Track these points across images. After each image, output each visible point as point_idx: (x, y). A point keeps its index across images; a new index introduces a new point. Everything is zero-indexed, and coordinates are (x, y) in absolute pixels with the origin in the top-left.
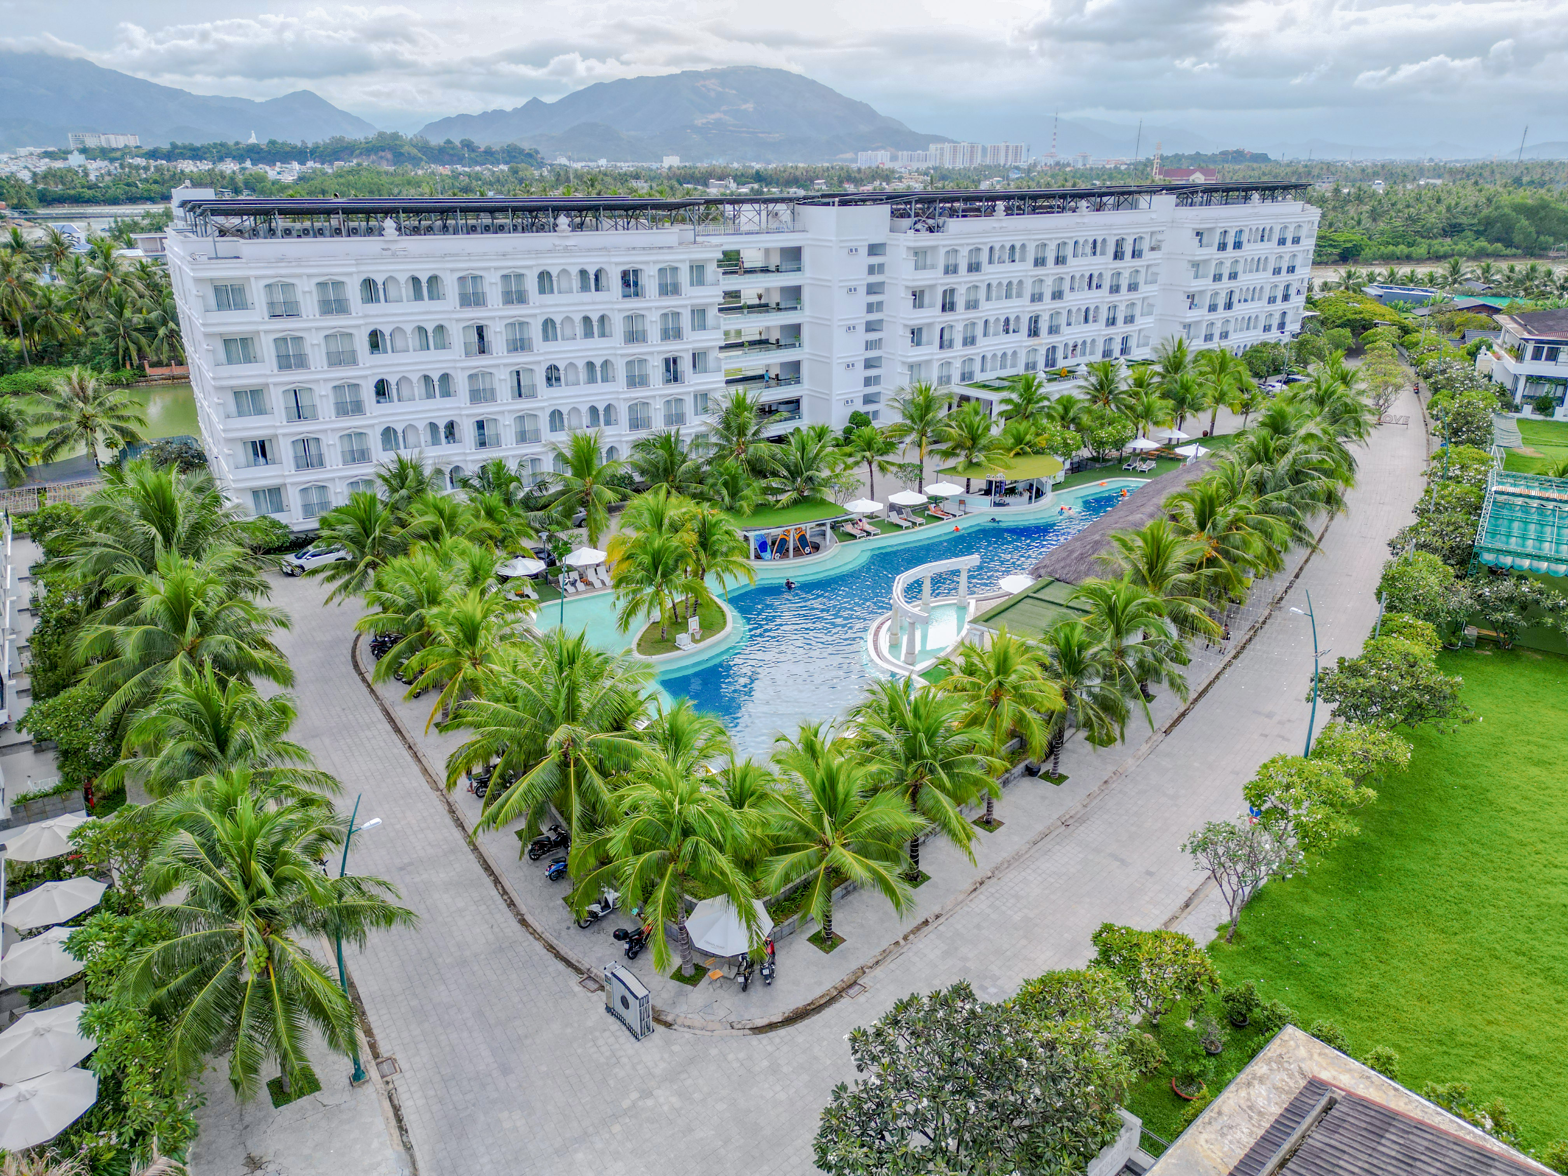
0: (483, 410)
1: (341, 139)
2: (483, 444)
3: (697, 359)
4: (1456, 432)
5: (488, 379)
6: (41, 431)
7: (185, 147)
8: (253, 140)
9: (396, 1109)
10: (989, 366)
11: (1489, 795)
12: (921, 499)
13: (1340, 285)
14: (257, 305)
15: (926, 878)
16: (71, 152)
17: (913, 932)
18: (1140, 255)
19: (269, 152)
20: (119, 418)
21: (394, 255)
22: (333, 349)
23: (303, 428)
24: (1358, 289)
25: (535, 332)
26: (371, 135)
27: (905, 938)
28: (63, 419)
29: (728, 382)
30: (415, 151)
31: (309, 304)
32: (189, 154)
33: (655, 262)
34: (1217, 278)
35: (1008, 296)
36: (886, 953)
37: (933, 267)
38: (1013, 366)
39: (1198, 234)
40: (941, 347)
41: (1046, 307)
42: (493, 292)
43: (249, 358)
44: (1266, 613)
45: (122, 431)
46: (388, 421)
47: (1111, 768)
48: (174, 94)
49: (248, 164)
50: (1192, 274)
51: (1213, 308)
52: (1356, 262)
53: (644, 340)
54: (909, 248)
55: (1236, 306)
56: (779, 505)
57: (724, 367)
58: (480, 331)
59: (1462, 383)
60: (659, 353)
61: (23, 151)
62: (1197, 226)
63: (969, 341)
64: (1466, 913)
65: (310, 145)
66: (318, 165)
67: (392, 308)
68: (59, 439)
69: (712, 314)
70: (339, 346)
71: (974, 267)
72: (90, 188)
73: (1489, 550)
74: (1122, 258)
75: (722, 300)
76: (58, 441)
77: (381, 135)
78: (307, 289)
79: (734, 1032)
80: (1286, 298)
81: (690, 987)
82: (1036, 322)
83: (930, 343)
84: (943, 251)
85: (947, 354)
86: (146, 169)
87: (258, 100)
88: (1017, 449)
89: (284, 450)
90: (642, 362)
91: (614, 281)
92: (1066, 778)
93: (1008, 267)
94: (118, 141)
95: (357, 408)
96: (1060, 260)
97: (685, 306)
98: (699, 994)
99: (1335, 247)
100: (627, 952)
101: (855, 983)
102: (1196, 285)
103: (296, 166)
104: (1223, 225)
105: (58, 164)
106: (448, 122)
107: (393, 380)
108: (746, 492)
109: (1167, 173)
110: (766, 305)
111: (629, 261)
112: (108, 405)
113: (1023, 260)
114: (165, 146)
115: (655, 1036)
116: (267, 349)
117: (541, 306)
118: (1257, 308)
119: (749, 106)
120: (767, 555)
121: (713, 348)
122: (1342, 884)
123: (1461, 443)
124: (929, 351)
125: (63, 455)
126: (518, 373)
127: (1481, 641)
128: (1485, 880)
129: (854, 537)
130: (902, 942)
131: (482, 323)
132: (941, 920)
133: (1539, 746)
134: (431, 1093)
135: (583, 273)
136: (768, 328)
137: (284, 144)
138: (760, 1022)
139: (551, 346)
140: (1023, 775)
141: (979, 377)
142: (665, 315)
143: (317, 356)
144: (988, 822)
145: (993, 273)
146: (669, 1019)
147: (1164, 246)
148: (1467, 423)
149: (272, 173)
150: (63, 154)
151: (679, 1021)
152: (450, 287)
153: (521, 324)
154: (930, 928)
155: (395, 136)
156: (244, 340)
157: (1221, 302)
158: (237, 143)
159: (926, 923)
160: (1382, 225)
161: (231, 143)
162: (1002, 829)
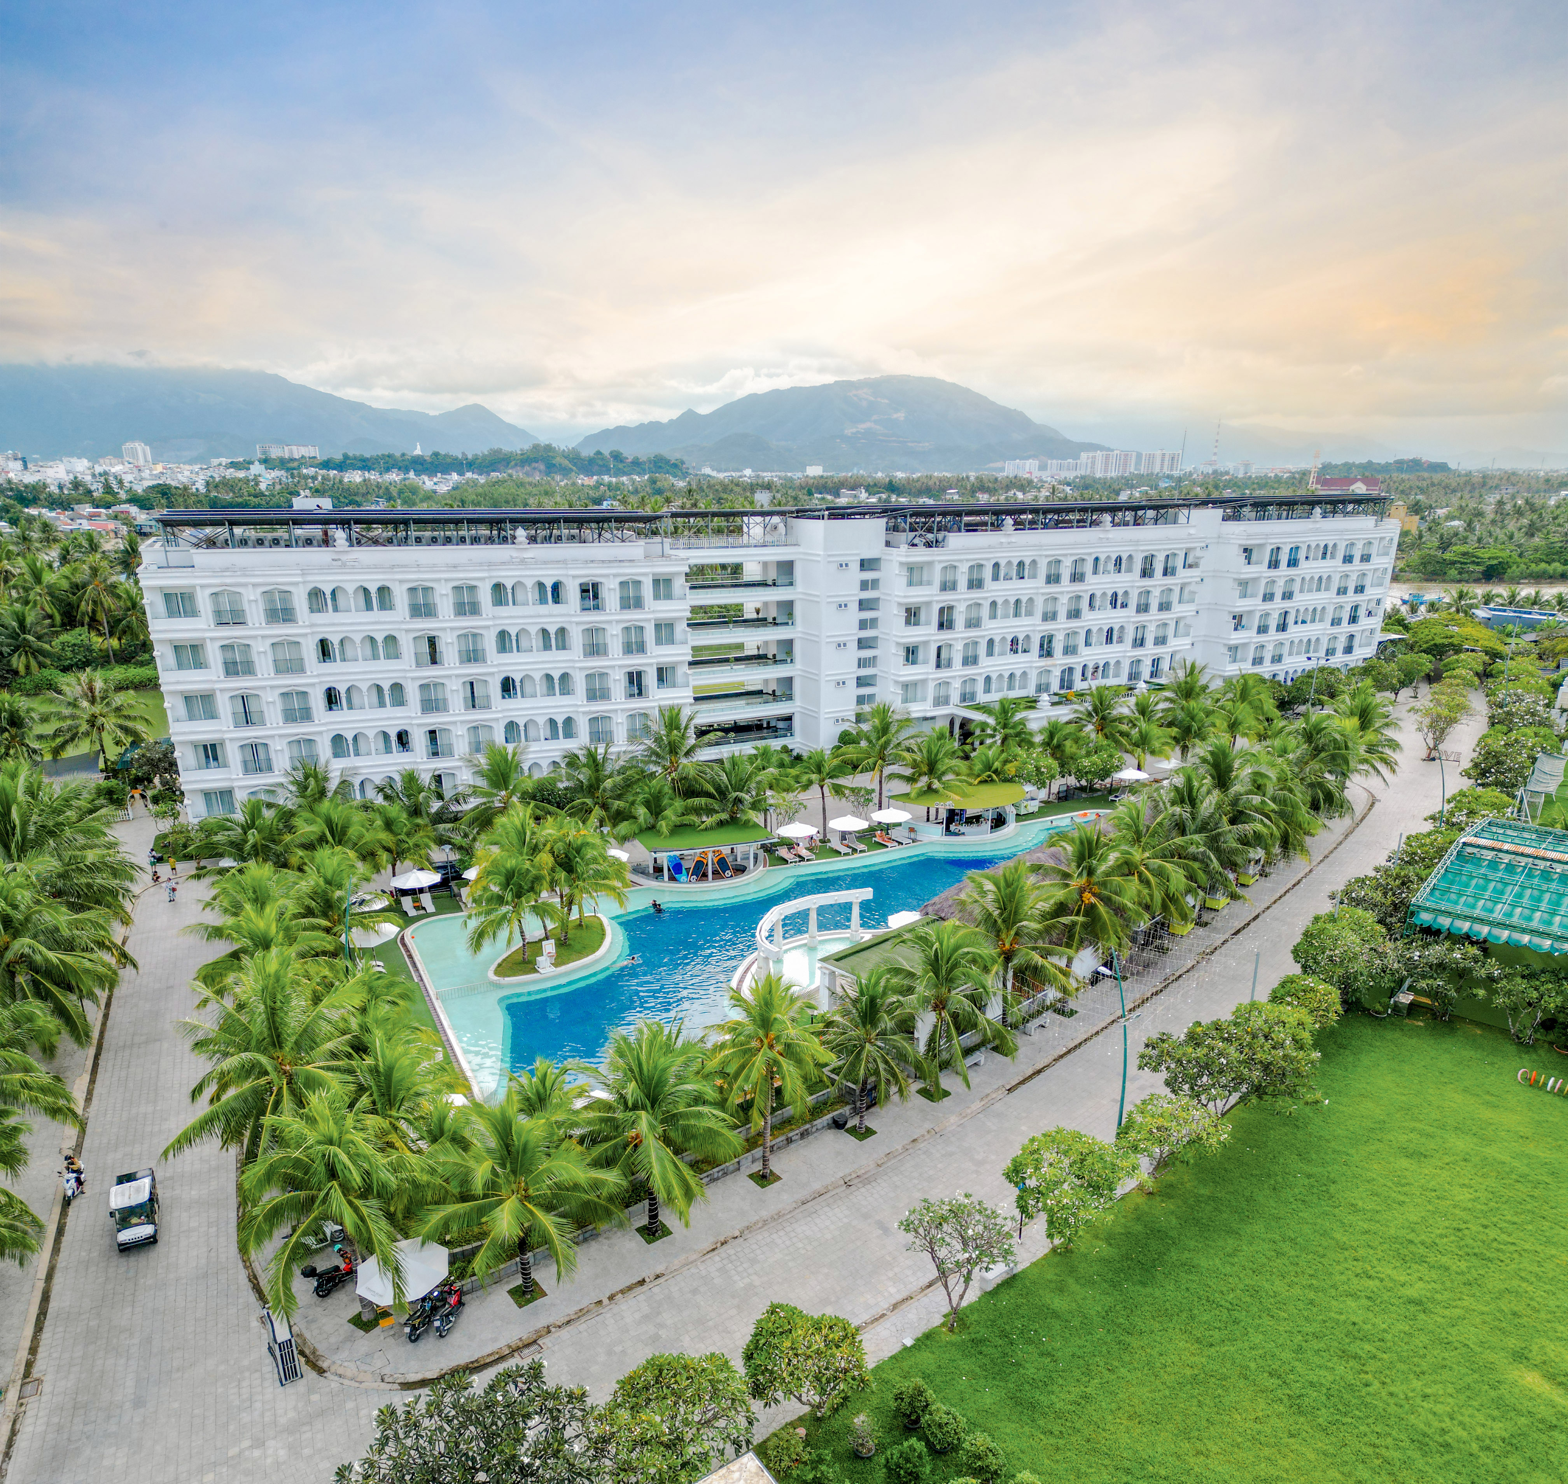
0: (434, 720)
1: (499, 451)
2: (435, 754)
3: (663, 675)
4: (1484, 773)
5: (439, 688)
6: (48, 729)
7: (355, 458)
8: (418, 452)
9: (13, 1433)
10: (993, 686)
11: (1332, 1188)
12: (863, 825)
13: (1450, 605)
14: (203, 613)
15: (667, 1232)
16: (252, 463)
17: (622, 1292)
18: (1173, 573)
19: (432, 463)
20: (128, 717)
21: (344, 565)
22: (280, 657)
23: (251, 733)
24: (1467, 612)
25: (490, 643)
26: (527, 446)
27: (611, 1298)
28: (73, 717)
29: (696, 699)
30: (566, 462)
31: (255, 614)
32: (360, 464)
33: (615, 576)
34: (1268, 597)
35: (1016, 614)
36: (582, 1313)
37: (929, 583)
38: (1023, 687)
39: (1245, 550)
40: (938, 666)
41: (1061, 627)
42: (445, 604)
43: (200, 664)
44: (1190, 964)
45: (126, 730)
46: (337, 729)
47: (928, 1126)
48: (356, 407)
49: (412, 474)
50: (1237, 593)
51: (1262, 629)
52: (1501, 580)
53: (605, 654)
54: (902, 564)
55: (1292, 628)
56: (703, 826)
57: (692, 683)
58: (432, 642)
59: (1522, 718)
60: (620, 666)
61: (215, 462)
62: (1244, 542)
63: (970, 660)
64: (1236, 1322)
65: (470, 457)
66: (475, 476)
67: (339, 617)
68: (68, 736)
69: (681, 628)
70: (286, 654)
71: (975, 584)
72: (256, 496)
73: (1427, 910)
74: (1151, 576)
75: (689, 615)
76: (67, 737)
77: (536, 447)
78: (252, 598)
79: (383, 1385)
80: (1353, 619)
81: (362, 1333)
82: (1050, 642)
83: (926, 662)
84: (938, 568)
85: (944, 674)
86: (314, 478)
87: (432, 413)
88: (984, 776)
89: (233, 755)
90: (603, 675)
91: (572, 593)
92: (874, 1133)
93: (1016, 584)
94: (298, 452)
95: (306, 715)
96: (1077, 577)
97: (649, 620)
98: (365, 1342)
99: (1478, 564)
100: (317, 1290)
101: (535, 1342)
102: (1242, 605)
103: (455, 476)
104: (1274, 542)
105: (241, 474)
106: (606, 434)
107: (342, 689)
108: (668, 813)
109: (1325, 483)
110: (765, 619)
111: (589, 574)
112: (114, 705)
113: (1034, 576)
114: (338, 457)
115: (302, 1382)
116: (214, 655)
117: (494, 618)
118: (1319, 630)
119: (900, 416)
120: (683, 877)
121: (681, 663)
122: (1110, 1275)
123: (1488, 785)
124: (924, 670)
125: (71, 752)
126: (472, 684)
127: (1413, 1009)
128: (1279, 1286)
129: (785, 861)
130: (606, 1301)
131: (433, 633)
132: (661, 1280)
133: (1422, 1133)
134: (56, 1420)
135: (541, 585)
136: (766, 643)
137: (446, 456)
138: (413, 1377)
139: (506, 658)
140: (829, 1127)
141: (982, 698)
142: (627, 629)
143: (264, 664)
144: (764, 1177)
145: (994, 590)
146: (325, 1365)
147: (1202, 563)
148: (1498, 763)
149: (428, 483)
150: (245, 465)
151: (333, 1369)
152: (401, 598)
153: (475, 635)
154: (645, 1288)
155: (548, 448)
156: (194, 648)
157: (1273, 624)
158: (403, 455)
159: (642, 1282)
160: (1537, 540)
161: (398, 454)
162: (777, 1185)
